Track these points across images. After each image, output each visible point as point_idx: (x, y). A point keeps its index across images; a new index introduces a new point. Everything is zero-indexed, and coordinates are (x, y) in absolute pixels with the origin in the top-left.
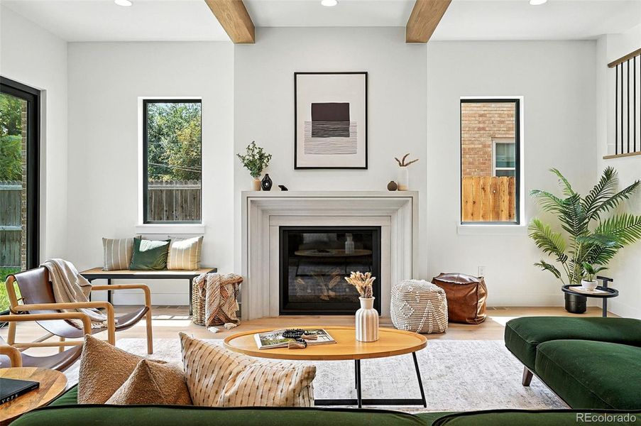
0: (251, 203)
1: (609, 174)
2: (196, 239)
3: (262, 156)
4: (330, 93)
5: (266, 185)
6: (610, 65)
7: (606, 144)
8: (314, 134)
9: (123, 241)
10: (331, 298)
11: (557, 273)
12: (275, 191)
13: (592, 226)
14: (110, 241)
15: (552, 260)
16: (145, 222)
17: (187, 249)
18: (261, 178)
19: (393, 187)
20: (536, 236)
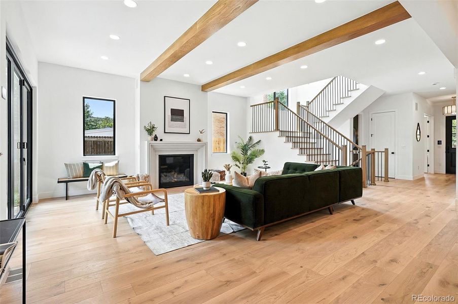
0: (151, 147)
1: (250, 138)
2: (117, 162)
3: (153, 127)
4: (178, 105)
5: (156, 138)
6: (251, 106)
7: (250, 129)
8: (172, 120)
9: (77, 164)
10: (175, 181)
11: (239, 167)
12: (158, 141)
13: (249, 152)
14: (70, 165)
15: (238, 163)
16: (84, 155)
17: (113, 167)
18: (153, 136)
19: (199, 140)
20: (233, 157)
